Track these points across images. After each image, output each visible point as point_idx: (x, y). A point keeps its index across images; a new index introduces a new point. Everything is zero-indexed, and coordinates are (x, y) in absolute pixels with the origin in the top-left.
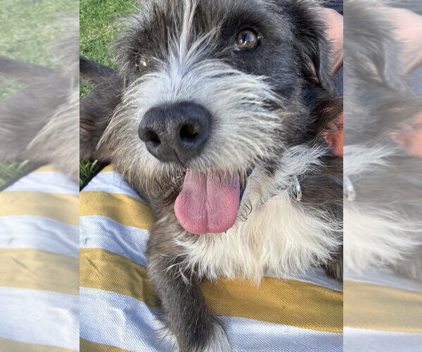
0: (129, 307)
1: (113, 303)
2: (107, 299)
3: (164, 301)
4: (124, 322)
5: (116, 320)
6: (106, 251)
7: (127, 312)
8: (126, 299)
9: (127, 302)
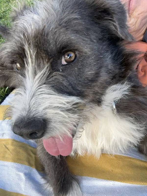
0: (27, 172)
1: (18, 170)
2: (15, 167)
3: (46, 168)
4: (24, 180)
5: (20, 179)
6: (14, 140)
7: (26, 174)
8: (25, 167)
9: (26, 169)
